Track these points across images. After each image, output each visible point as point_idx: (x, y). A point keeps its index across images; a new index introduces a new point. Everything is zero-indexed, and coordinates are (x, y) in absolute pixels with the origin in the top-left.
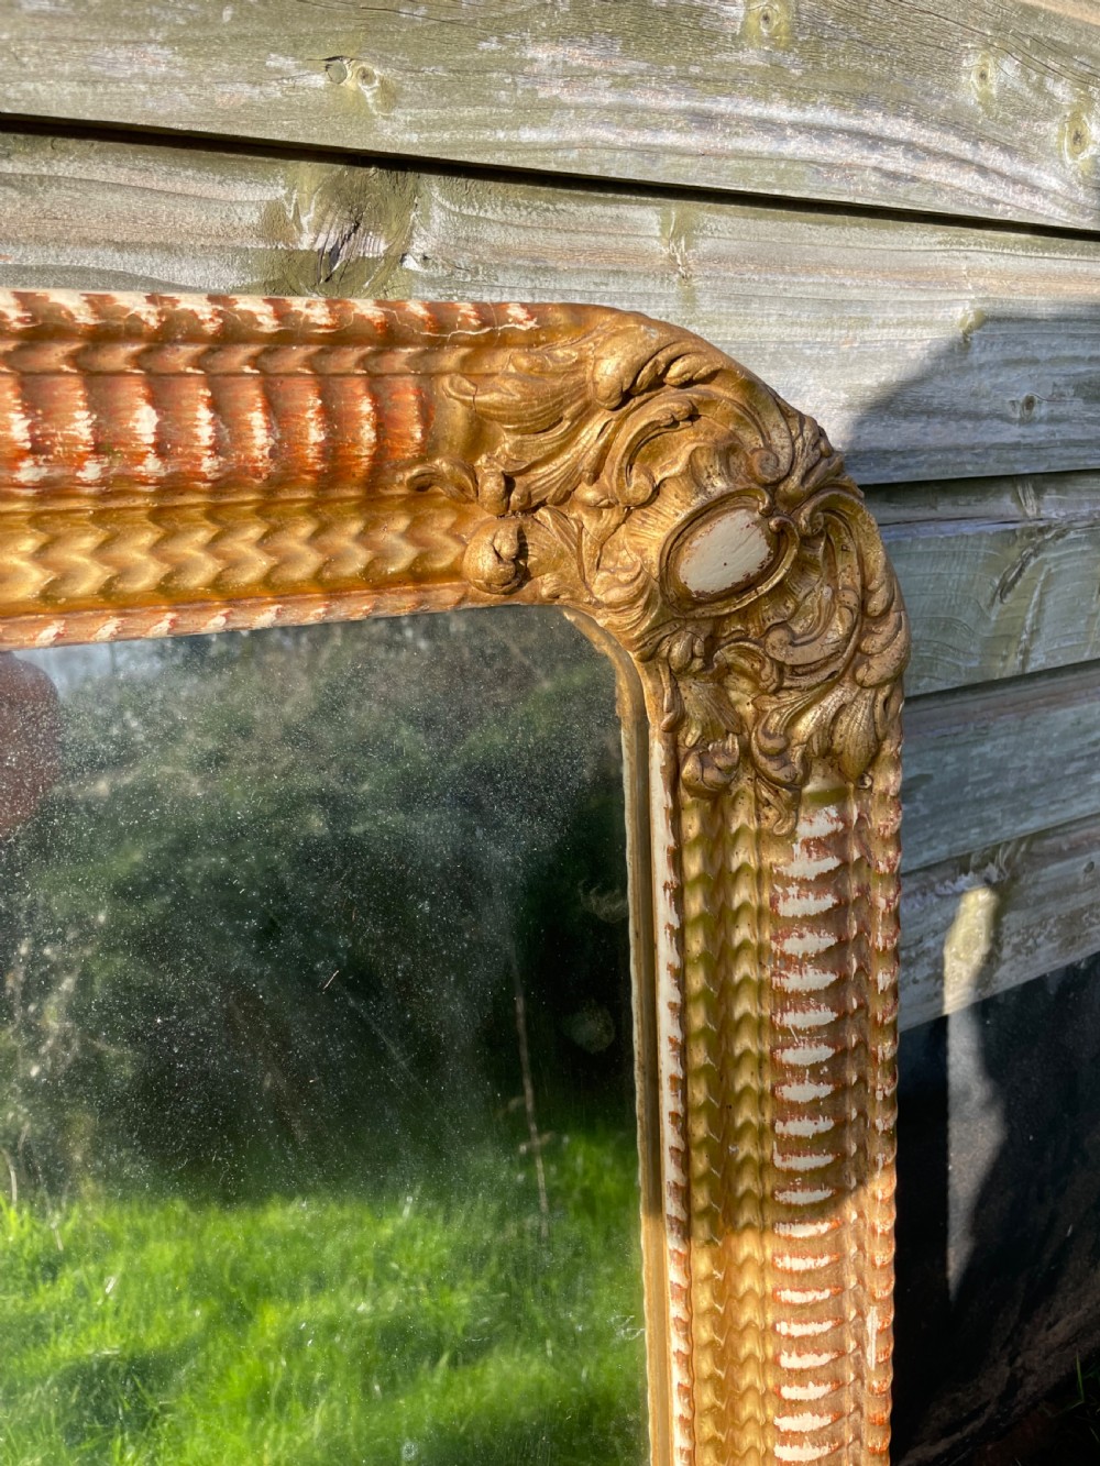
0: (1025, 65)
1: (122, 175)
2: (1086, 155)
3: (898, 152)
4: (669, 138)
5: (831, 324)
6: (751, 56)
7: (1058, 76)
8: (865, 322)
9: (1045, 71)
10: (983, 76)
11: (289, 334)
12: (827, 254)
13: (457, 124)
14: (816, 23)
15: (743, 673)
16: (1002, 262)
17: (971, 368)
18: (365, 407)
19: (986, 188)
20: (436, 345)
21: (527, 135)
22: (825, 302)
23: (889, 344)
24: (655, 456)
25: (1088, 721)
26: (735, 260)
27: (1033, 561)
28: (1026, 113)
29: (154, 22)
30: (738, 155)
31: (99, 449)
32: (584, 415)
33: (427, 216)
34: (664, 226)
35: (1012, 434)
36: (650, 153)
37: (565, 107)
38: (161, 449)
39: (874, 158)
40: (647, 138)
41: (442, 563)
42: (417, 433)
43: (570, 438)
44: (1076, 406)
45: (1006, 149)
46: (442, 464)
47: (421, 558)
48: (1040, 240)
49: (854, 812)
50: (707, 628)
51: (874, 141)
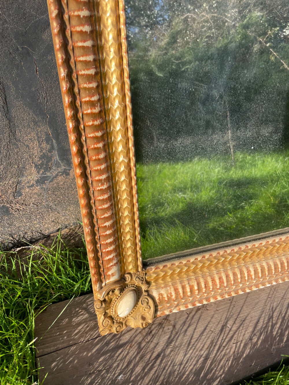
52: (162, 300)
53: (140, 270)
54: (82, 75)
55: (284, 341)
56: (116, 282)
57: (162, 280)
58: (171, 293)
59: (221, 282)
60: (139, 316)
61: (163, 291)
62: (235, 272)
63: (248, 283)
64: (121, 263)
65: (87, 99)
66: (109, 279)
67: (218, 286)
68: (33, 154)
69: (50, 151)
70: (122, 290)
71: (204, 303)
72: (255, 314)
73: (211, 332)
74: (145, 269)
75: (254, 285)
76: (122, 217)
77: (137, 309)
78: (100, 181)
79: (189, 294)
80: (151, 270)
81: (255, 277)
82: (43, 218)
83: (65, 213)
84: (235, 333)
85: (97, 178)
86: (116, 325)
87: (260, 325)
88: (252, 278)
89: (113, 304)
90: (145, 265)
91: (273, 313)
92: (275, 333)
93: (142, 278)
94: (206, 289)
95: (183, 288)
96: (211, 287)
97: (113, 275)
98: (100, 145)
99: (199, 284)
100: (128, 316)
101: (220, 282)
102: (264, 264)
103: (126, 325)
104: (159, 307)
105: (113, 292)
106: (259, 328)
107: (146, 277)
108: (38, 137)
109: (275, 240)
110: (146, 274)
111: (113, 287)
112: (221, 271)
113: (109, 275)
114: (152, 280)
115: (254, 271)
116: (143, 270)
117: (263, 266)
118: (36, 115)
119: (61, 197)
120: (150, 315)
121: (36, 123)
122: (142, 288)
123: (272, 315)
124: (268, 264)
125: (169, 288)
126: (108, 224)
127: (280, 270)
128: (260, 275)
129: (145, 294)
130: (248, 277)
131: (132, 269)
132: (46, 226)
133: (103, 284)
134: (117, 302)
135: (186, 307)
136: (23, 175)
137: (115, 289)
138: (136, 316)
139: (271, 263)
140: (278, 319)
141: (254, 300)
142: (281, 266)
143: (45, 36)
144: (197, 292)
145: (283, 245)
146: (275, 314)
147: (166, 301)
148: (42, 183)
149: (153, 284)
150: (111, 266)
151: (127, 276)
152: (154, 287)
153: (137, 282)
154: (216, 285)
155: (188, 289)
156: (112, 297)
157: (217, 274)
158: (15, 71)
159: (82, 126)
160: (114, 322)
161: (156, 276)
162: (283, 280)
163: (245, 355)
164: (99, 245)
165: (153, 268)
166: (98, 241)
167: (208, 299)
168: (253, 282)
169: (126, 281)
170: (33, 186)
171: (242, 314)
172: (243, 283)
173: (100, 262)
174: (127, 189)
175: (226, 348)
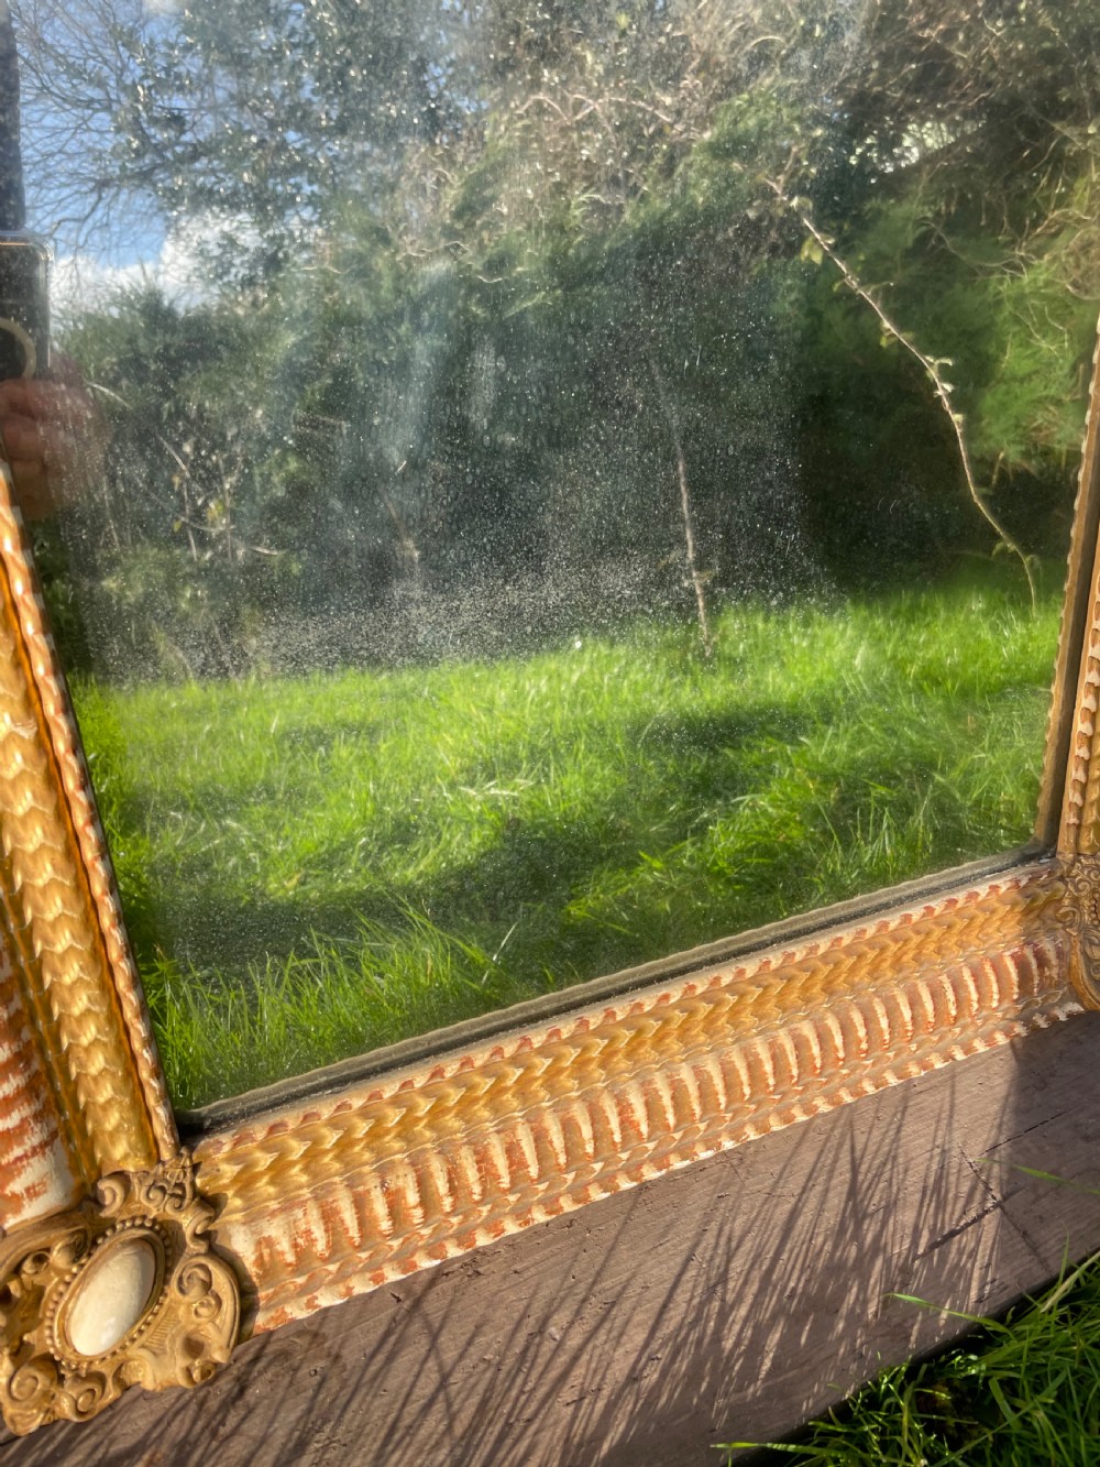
52: (269, 1269)
53: (166, 1155)
55: (763, 1374)
56: (51, 1221)
57: (272, 1182)
58: (308, 1232)
59: (516, 1162)
60: (173, 1341)
61: (275, 1230)
62: (571, 1119)
63: (624, 1156)
64: (69, 1138)
66: (17, 1210)
67: (505, 1182)
70: (83, 1247)
71: (450, 1256)
72: (659, 1272)
73: (482, 1366)
74: (192, 1149)
75: (652, 1160)
76: (47, 959)
77: (162, 1313)
79: (385, 1225)
80: (218, 1150)
81: (653, 1128)
84: (575, 1359)
86: (72, 1387)
87: (675, 1316)
88: (640, 1134)
89: (51, 1306)
90: (189, 1131)
91: (728, 1262)
92: (728, 1344)
93: (180, 1185)
94: (456, 1199)
95: (360, 1203)
96: (477, 1189)
97: (32, 1192)
99: (423, 1183)
100: (124, 1348)
101: (510, 1166)
102: (686, 1074)
103: (119, 1383)
104: (262, 1294)
105: (40, 1259)
106: (668, 1328)
107: (198, 1182)
109: (717, 979)
110: (196, 1167)
111: (34, 1243)
112: (514, 1118)
113: (14, 1195)
114: (226, 1187)
115: (647, 1104)
116: (178, 1155)
117: (681, 1080)
120: (219, 1330)
122: (180, 1227)
123: (726, 1270)
124: (698, 1072)
125: (299, 1213)
127: (747, 1091)
128: (671, 1120)
129: (193, 1247)
130: (623, 1130)
131: (126, 1156)
134: (66, 1297)
135: (377, 1279)
137: (48, 1250)
138: (161, 1343)
139: (713, 1069)
140: (745, 1283)
141: (662, 1215)
142: (752, 1077)
144: (418, 1212)
145: (753, 993)
146: (738, 1264)
147: (290, 1265)
149: (234, 1204)
150: (19, 1159)
151: (109, 1188)
152: (238, 1216)
153: (156, 1207)
154: (497, 1177)
155: (380, 1207)
156: (38, 1281)
157: (498, 1132)
160: (61, 1378)
161: (240, 1173)
162: (762, 1127)
163: (605, 1447)
165: (226, 1140)
167: (464, 1237)
168: (646, 1150)
169: (101, 1206)
171: (611, 1277)
172: (606, 1154)
174: (49, 843)
175: (533, 1428)
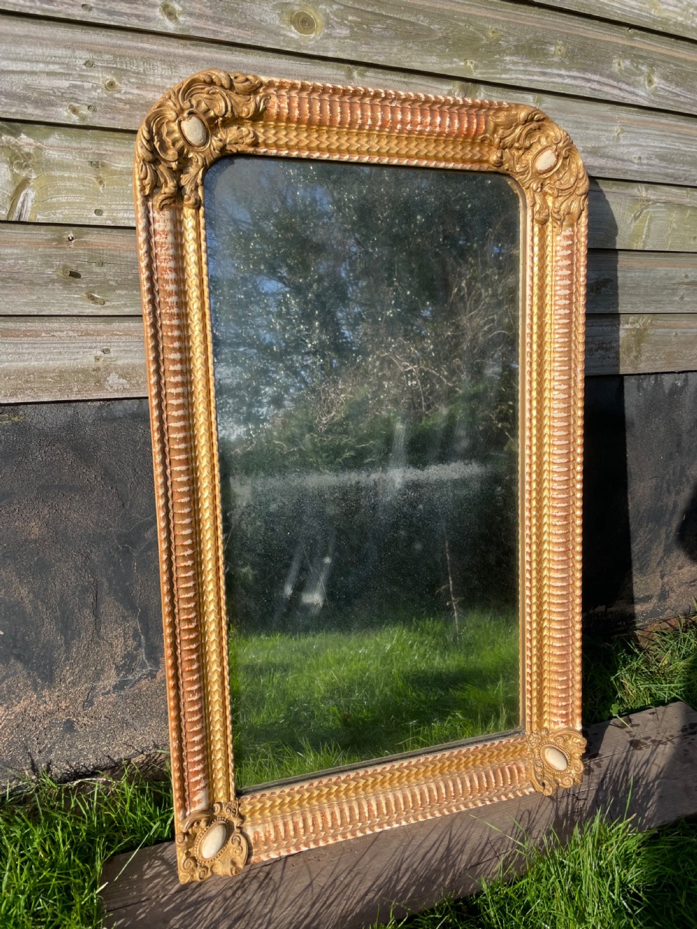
0: (632, 62)
1: (423, 82)
2: (653, 86)
3: (596, 84)
4: (535, 78)
5: (577, 128)
6: (556, 59)
7: (643, 64)
8: (587, 128)
9: (638, 63)
10: (619, 64)
11: (465, 105)
12: (577, 110)
13: (489, 73)
14: (573, 51)
15: (550, 194)
16: (630, 116)
17: (620, 145)
18: (475, 121)
19: (622, 94)
20: (489, 109)
21: (504, 76)
22: (576, 122)
23: (595, 135)
24: (531, 137)
25: (670, 275)
26: (552, 110)
27: (645, 211)
28: (633, 74)
29: (434, 52)
30: (553, 82)
31: (431, 124)
32: (517, 126)
33: (480, 94)
34: (534, 100)
35: (635, 167)
36: (531, 81)
37: (512, 70)
38: (440, 126)
39: (589, 85)
40: (530, 77)
41: (485, 159)
42: (484, 127)
43: (514, 131)
44: (656, 162)
45: (627, 84)
46: (488, 135)
47: (481, 157)
48: (641, 110)
49: (576, 229)
50: (541, 181)
51: (589, 80)
52: (257, 842)
53: (232, 799)
54: (182, 599)
55: (408, 898)
56: (203, 811)
57: (260, 814)
58: (269, 831)
59: (334, 818)
60: (228, 860)
61: (259, 829)
62: (352, 806)
63: (369, 822)
64: (209, 788)
65: (185, 617)
66: (195, 807)
67: (330, 825)
68: (115, 653)
69: (136, 649)
70: (209, 823)
71: (311, 847)
74: (239, 799)
75: (378, 825)
76: (212, 732)
77: (226, 850)
78: (191, 692)
79: (292, 833)
80: (246, 800)
81: (379, 814)
82: (114, 738)
83: (143, 730)
85: (189, 689)
86: (200, 869)
87: (382, 879)
88: (374, 815)
89: (198, 840)
90: (239, 794)
91: (402, 865)
92: (398, 888)
93: (235, 810)
94: (314, 828)
95: (285, 825)
96: (321, 825)
97: (199, 801)
98: (194, 657)
99: (304, 821)
100: (214, 859)
101: (332, 819)
102: (391, 796)
103: (212, 871)
104: (254, 850)
105: (198, 823)
106: (378, 883)
107: (240, 809)
108: (125, 634)
109: (402, 764)
110: (239, 805)
111: (198, 817)
112: (334, 804)
113: (195, 801)
114: (247, 813)
115: (377, 805)
116: (236, 800)
117: (389, 798)
118: (127, 610)
119: (142, 708)
120: (241, 859)
121: (124, 618)
122: (233, 823)
123: (400, 867)
124: (395, 796)
125: (267, 825)
126: (197, 738)
127: (411, 805)
128: (385, 812)
129: (236, 830)
130: (369, 813)
131: (222, 797)
132: (116, 750)
133: (188, 813)
134: (202, 838)
135: (288, 851)
136: (99, 679)
137: (200, 821)
138: (225, 860)
139: (400, 796)
140: (406, 872)
142: (413, 800)
143: (148, 535)
144: (302, 831)
146: (404, 866)
147: (263, 842)
148: (121, 689)
149: (248, 819)
150: (198, 790)
151: (216, 806)
152: (249, 824)
153: (227, 814)
154: (327, 823)
155: (291, 827)
156: (196, 830)
157: (329, 808)
158: (112, 568)
159: (179, 641)
160: (197, 866)
161: (252, 809)
162: (416, 819)
164: (185, 764)
165: (249, 797)
166: (184, 758)
167: (316, 841)
168: (376, 821)
169: (214, 811)
170: (108, 692)
172: (363, 820)
173: (186, 784)
174: (219, 699)
